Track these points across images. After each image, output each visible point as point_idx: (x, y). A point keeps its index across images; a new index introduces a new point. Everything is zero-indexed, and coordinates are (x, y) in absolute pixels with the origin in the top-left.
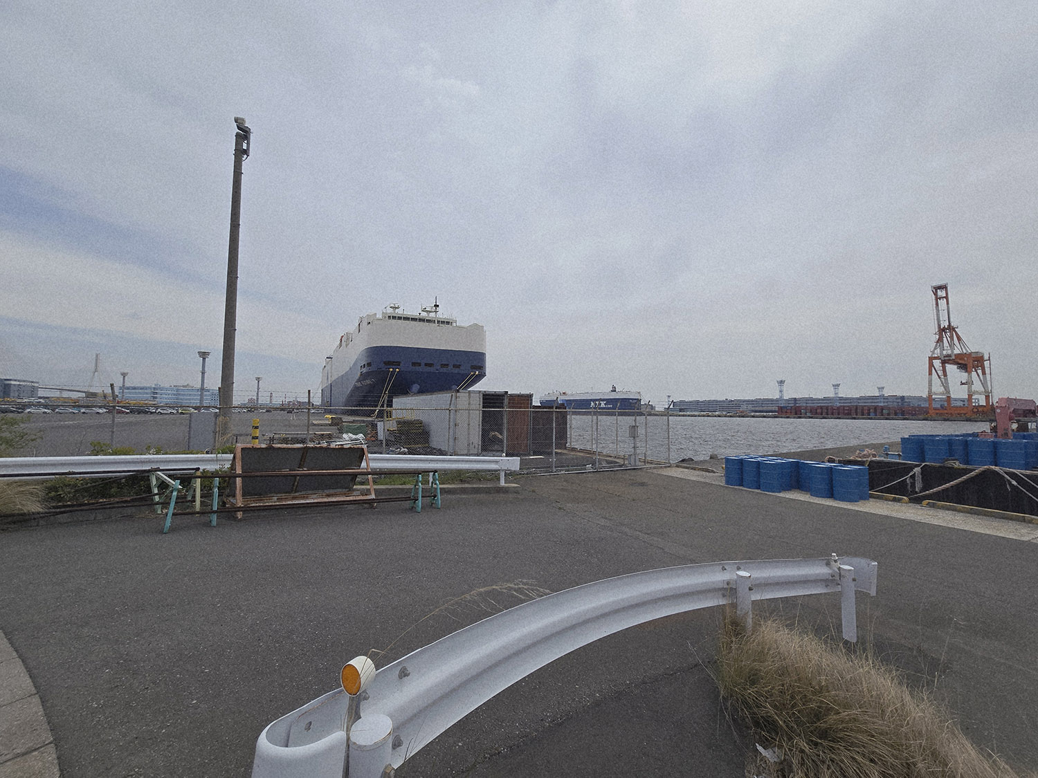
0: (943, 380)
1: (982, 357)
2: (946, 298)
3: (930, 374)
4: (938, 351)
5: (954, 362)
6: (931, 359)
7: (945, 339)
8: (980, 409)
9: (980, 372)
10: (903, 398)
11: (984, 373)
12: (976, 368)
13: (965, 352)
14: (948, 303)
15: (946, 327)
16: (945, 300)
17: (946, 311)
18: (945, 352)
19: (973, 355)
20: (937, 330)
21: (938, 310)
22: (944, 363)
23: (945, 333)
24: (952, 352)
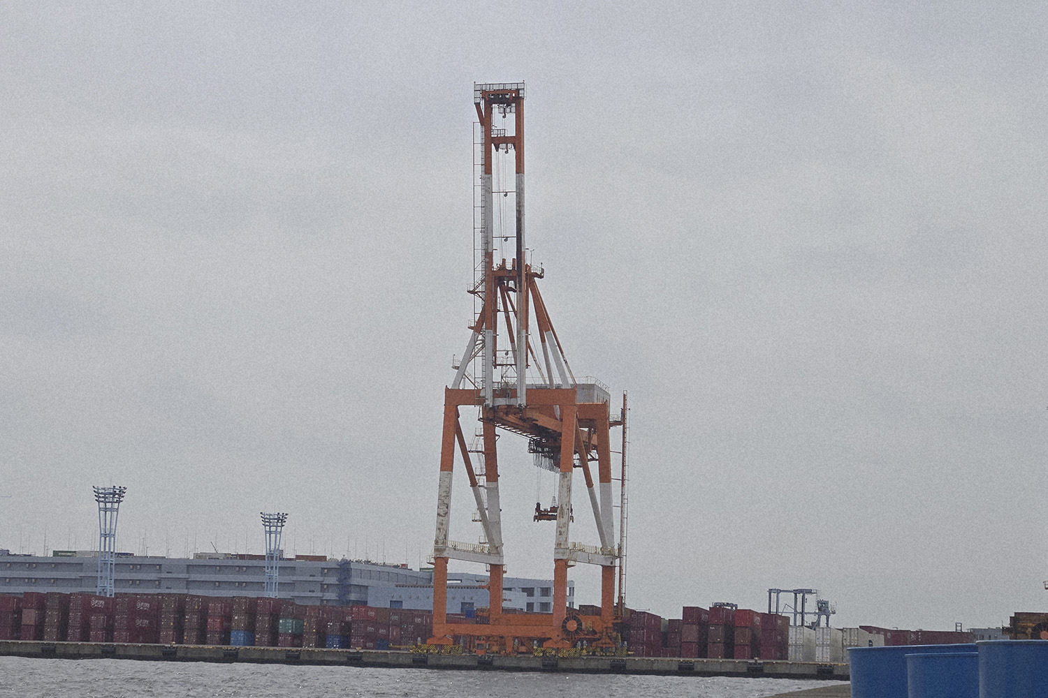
0: (483, 492)
1: (604, 407)
2: (517, 142)
3: (447, 465)
4: (476, 368)
5: (522, 422)
6: (455, 398)
7: (501, 316)
8: (587, 623)
9: (594, 467)
10: (344, 568)
11: (605, 476)
12: (583, 448)
13: (557, 380)
14: (520, 169)
15: (509, 266)
16: (512, 152)
17: (512, 198)
18: (497, 375)
19: (580, 400)
20: (479, 276)
21: (488, 191)
22: (492, 418)
23: (505, 290)
24: (521, 377)
